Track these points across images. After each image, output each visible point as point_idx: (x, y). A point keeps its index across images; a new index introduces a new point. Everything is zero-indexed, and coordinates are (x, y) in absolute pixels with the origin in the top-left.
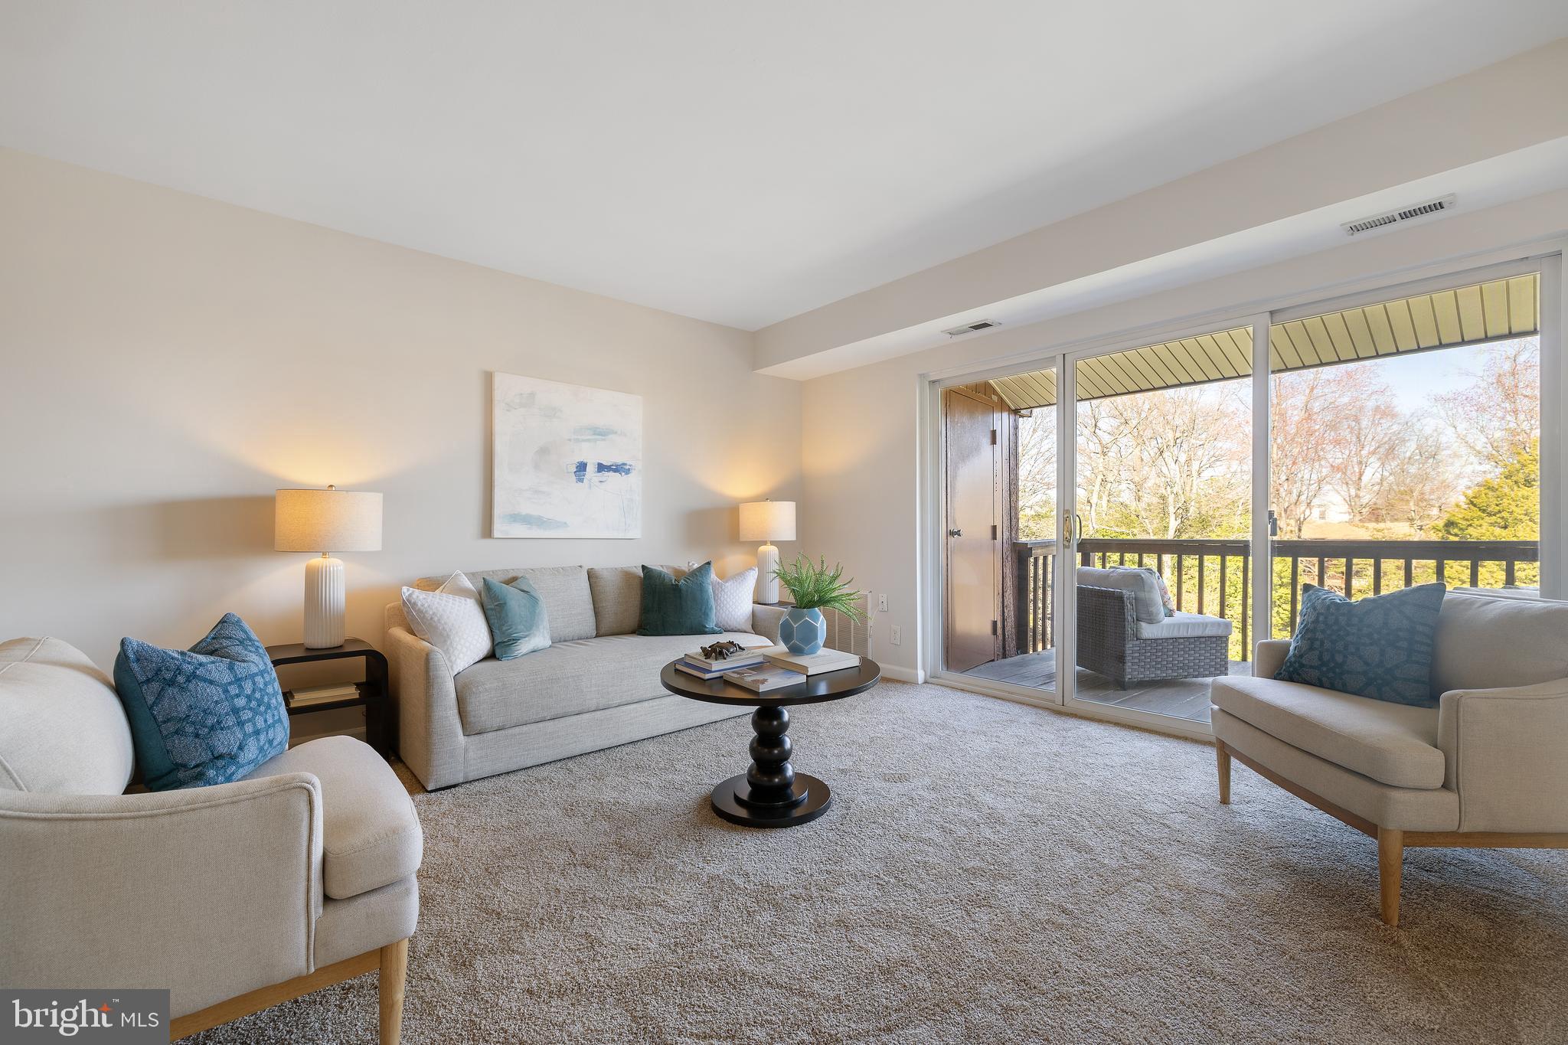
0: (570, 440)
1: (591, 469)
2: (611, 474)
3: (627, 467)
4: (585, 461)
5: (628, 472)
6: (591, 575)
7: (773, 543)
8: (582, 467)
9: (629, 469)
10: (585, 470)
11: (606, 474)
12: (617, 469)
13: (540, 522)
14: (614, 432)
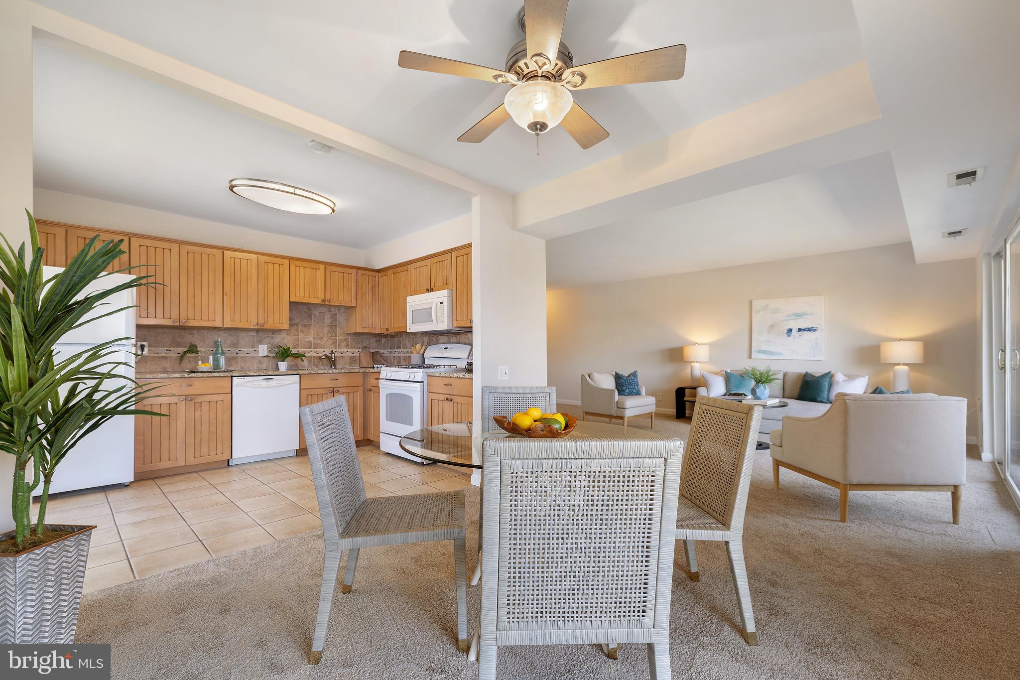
0: (784, 320)
1: (794, 331)
2: (806, 332)
4: (791, 328)
5: (815, 330)
6: (785, 375)
7: (904, 364)
8: (790, 331)
10: (792, 332)
11: (802, 332)
12: (809, 330)
13: (770, 353)
14: (807, 314)
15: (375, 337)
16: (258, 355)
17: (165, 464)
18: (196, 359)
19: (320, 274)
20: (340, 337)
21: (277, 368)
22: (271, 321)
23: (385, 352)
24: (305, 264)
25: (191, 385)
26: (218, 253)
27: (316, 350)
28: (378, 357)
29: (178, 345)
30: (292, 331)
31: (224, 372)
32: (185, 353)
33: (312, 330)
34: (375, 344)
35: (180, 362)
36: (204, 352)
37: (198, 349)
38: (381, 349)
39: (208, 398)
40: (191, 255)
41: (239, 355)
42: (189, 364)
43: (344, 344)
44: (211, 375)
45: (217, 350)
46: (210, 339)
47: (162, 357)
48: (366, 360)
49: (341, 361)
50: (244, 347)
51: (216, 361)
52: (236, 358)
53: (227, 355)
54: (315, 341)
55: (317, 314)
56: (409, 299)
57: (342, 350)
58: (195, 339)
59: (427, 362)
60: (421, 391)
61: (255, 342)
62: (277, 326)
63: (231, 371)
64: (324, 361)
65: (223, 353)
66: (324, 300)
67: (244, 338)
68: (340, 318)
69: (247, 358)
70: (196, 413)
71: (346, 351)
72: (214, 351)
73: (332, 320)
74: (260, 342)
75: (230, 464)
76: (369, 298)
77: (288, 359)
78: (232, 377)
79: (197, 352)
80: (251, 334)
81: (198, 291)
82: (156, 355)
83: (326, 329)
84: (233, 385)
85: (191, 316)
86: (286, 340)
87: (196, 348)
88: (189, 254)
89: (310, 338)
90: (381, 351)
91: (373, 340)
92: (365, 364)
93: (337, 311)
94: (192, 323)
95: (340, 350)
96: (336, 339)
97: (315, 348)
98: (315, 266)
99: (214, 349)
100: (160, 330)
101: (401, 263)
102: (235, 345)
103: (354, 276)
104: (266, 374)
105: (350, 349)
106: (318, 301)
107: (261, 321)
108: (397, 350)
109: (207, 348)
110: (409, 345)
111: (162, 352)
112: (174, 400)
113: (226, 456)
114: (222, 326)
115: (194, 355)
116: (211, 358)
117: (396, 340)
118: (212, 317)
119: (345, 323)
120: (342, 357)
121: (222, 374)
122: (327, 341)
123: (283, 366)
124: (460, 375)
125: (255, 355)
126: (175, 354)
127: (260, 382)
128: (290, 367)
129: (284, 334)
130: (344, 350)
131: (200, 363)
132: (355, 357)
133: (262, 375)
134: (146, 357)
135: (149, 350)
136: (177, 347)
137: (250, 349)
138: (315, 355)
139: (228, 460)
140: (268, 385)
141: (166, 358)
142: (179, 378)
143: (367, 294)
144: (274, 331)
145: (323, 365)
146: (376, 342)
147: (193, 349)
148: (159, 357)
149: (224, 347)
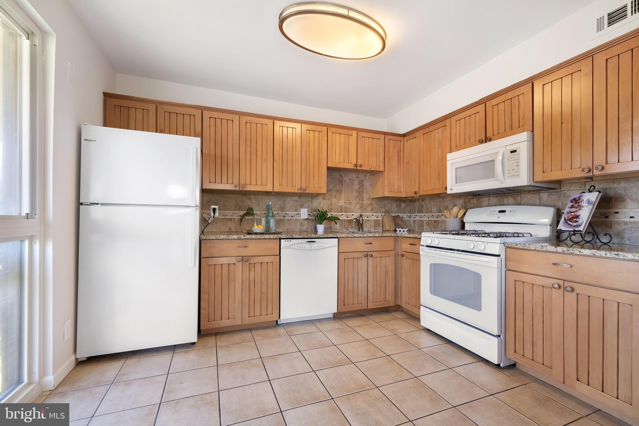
15: (396, 202)
16: (300, 218)
17: (225, 323)
18: (253, 220)
19: (353, 140)
20: (366, 202)
21: (316, 231)
22: (312, 186)
23: (405, 216)
24: (340, 131)
25: (246, 247)
26: (269, 122)
27: (346, 214)
28: (399, 221)
29: (240, 209)
30: (327, 196)
31: (274, 233)
32: (244, 215)
33: (343, 196)
34: (396, 209)
35: (241, 224)
36: (259, 215)
37: (254, 212)
38: (401, 213)
39: (259, 259)
40: (248, 125)
41: (286, 218)
42: (248, 225)
43: (369, 209)
44: (263, 237)
45: (269, 213)
46: (264, 203)
47: (229, 219)
48: (389, 224)
49: (367, 224)
50: (289, 211)
51: (268, 222)
52: (283, 220)
53: (277, 218)
54: (346, 206)
55: (347, 180)
56: (449, 156)
57: (368, 214)
58: (252, 203)
59: (467, 227)
60: (498, 267)
61: (297, 206)
62: (317, 191)
63: (280, 233)
64: (353, 224)
65: (273, 216)
66: (356, 165)
67: (290, 202)
68: (367, 184)
69: (291, 220)
70: (250, 274)
71: (371, 215)
72: (266, 214)
73: (359, 186)
74: (302, 206)
75: (278, 323)
76: (395, 163)
77: (324, 222)
78: (280, 239)
79: (253, 214)
80: (295, 198)
81: (254, 157)
82: (224, 217)
83: (355, 194)
84: (281, 248)
85: (248, 182)
86: (322, 204)
87: (253, 211)
88: (247, 123)
89: (342, 203)
90: (401, 215)
91: (394, 205)
92: (387, 228)
93: (364, 177)
94: (249, 188)
95: (366, 214)
96: (363, 204)
97: (346, 212)
98: (348, 132)
99: (267, 212)
100: (227, 195)
101: (435, 120)
102: (282, 209)
103: (382, 141)
104: (309, 237)
105: (375, 213)
106: (351, 166)
107: (304, 186)
108: (417, 214)
109: (261, 211)
110: (434, 209)
111: (229, 214)
112: (232, 260)
113: (275, 318)
114: (272, 191)
115: (250, 217)
116: (264, 220)
117: (417, 204)
118: (264, 183)
119: (371, 189)
120: (368, 220)
121: (272, 236)
122: (355, 205)
123: (321, 228)
124: (538, 246)
125: (298, 218)
126: (238, 216)
127: (304, 245)
128: (326, 231)
129: (320, 199)
130: (370, 214)
131: (255, 224)
132: (379, 220)
133: (305, 237)
134: (217, 219)
135: (219, 213)
136: (239, 210)
137: (294, 213)
138: (346, 218)
139: (277, 321)
140: (311, 247)
141: (231, 219)
142: (236, 239)
143: (393, 159)
144: (314, 196)
145: (352, 228)
146: (397, 206)
147: (250, 212)
148: (226, 219)
149: (274, 211)
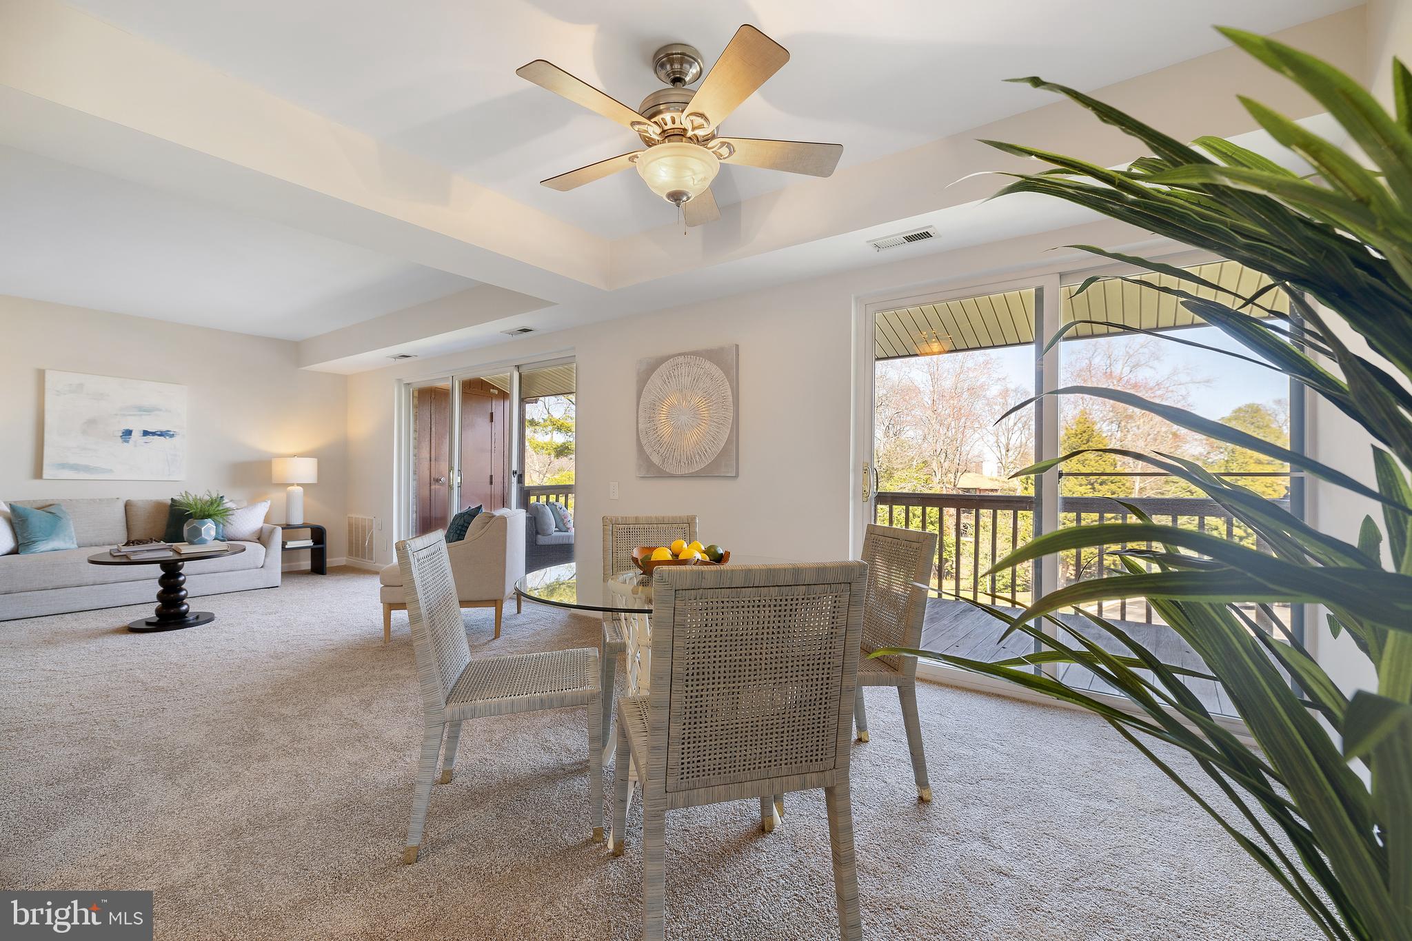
0: (116, 415)
1: (136, 435)
2: (156, 437)
3: (172, 433)
4: (131, 429)
5: (172, 436)
6: (127, 506)
8: (128, 433)
9: (173, 435)
10: (131, 435)
11: (150, 438)
12: (162, 434)
13: (87, 469)
14: (160, 410)
